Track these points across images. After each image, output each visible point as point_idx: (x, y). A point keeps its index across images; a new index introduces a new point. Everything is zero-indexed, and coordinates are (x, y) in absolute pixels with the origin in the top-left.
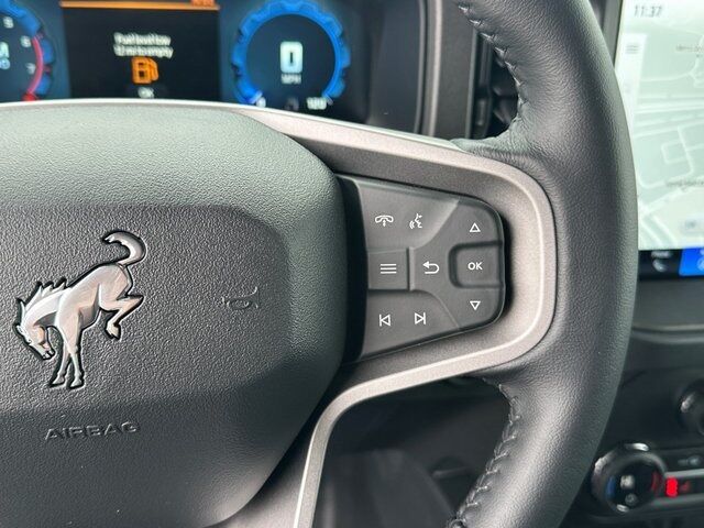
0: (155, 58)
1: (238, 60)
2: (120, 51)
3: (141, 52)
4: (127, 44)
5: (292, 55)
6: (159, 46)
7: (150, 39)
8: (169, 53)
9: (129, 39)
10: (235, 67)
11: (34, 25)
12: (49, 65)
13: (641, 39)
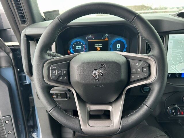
0: (99, 47)
1: (111, 47)
2: (95, 46)
3: (98, 46)
4: (96, 46)
5: (118, 46)
6: (100, 46)
7: (99, 45)
8: (101, 46)
9: (96, 45)
10: (110, 48)
11: (84, 43)
12: (86, 49)
13: (172, 41)
